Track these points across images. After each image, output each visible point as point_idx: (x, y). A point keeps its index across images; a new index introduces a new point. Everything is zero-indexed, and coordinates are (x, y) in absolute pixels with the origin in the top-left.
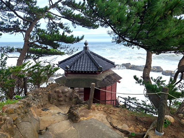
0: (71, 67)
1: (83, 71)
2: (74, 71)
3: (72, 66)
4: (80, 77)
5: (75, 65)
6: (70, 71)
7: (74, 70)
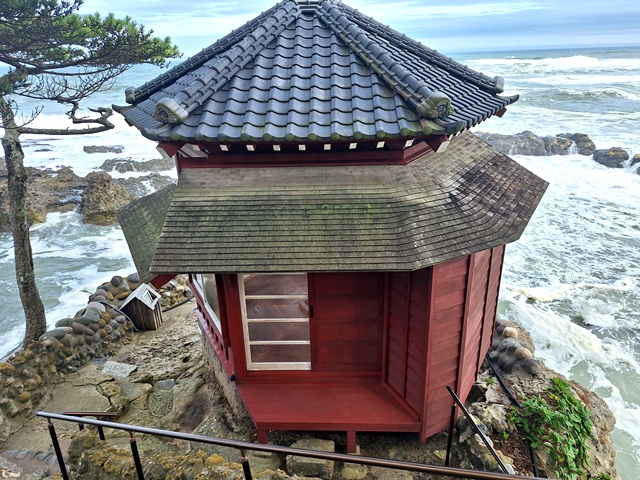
0: (198, 112)
1: (296, 142)
2: (226, 141)
3: (212, 106)
4: (276, 191)
5: (235, 94)
6: (192, 141)
7: (228, 132)
